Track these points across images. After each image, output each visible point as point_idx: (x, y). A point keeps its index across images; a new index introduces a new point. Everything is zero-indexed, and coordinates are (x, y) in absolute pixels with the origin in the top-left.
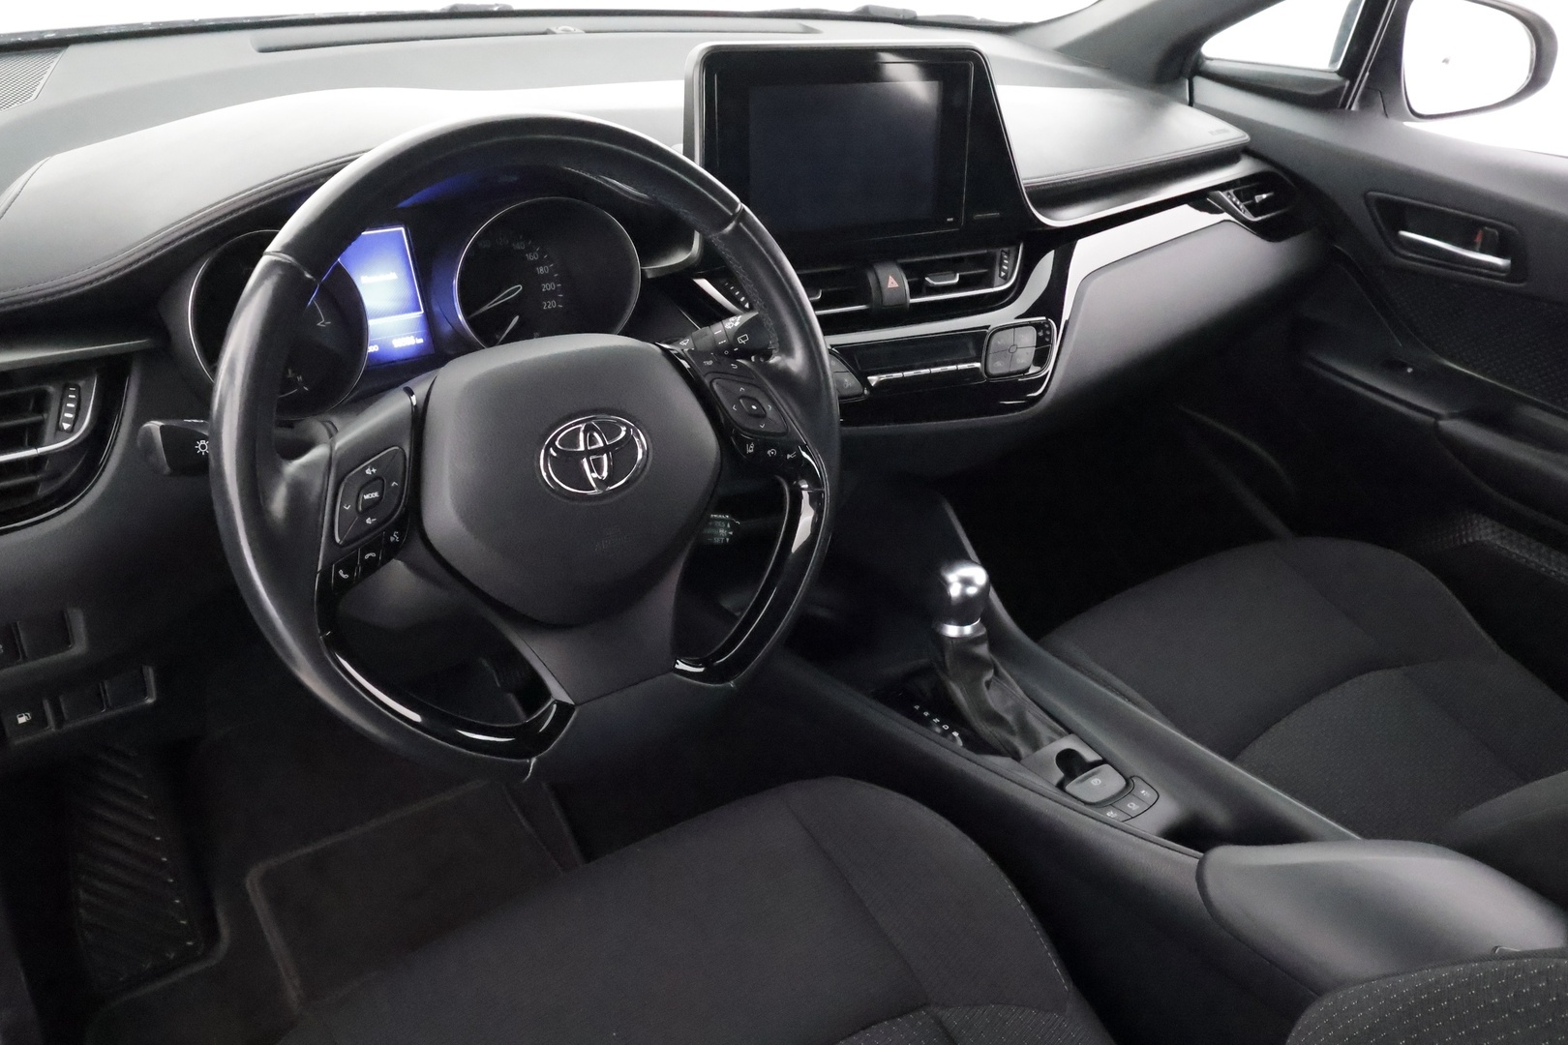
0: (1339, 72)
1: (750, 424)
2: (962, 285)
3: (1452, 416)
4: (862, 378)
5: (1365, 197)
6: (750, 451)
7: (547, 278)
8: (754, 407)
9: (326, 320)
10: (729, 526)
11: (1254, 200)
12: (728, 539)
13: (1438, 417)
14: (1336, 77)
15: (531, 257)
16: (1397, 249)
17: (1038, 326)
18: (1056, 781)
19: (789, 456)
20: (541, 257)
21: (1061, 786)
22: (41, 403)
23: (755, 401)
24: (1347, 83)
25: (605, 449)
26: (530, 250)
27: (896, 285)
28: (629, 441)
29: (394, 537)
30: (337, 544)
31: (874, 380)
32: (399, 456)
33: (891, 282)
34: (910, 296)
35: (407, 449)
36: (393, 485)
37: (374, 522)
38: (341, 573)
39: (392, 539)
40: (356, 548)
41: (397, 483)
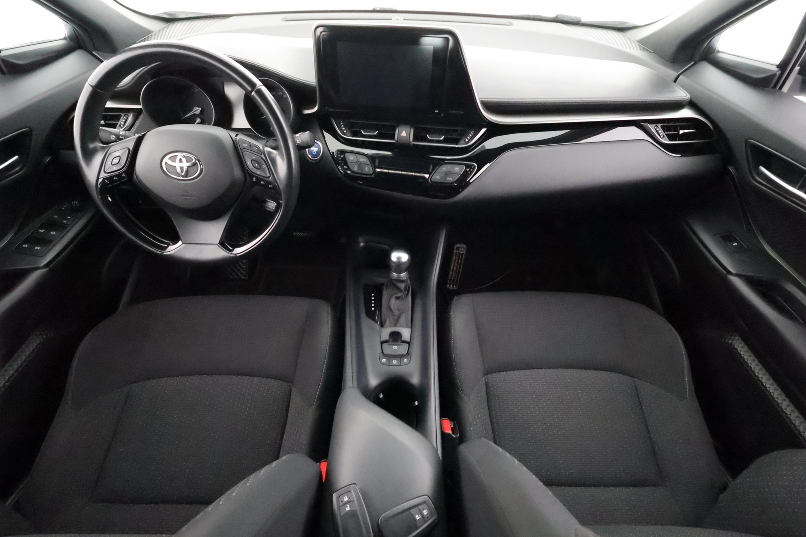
0: (778, 66)
1: (254, 171)
2: (445, 141)
3: (737, 275)
4: (374, 169)
5: (746, 142)
6: (254, 180)
8: (256, 165)
11: (679, 132)
12: (272, 210)
13: (729, 272)
14: (775, 69)
16: (755, 175)
17: (467, 166)
18: (383, 339)
19: (269, 186)
21: (382, 343)
22: (118, 118)
24: (779, 73)
27: (405, 135)
29: (124, 175)
30: (105, 172)
31: (378, 170)
32: (127, 151)
33: (404, 134)
34: (413, 141)
35: (131, 149)
36: (123, 159)
37: (116, 169)
38: (106, 181)
39: (122, 175)
40: (111, 175)
41: (125, 159)
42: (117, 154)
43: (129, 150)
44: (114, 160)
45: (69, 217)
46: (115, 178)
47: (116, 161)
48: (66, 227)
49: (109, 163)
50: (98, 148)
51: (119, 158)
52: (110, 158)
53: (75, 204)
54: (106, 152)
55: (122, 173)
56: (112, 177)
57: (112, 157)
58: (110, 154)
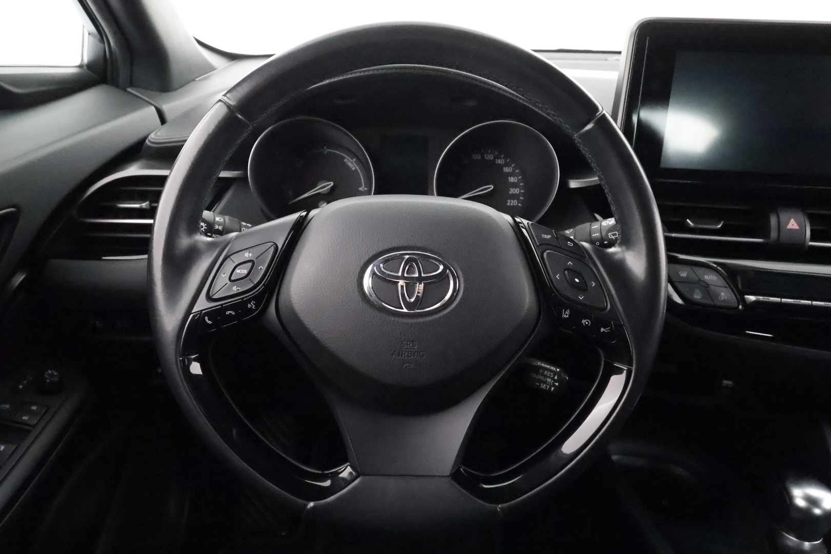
1: (569, 293)
4: (740, 294)
6: (566, 316)
7: (514, 185)
8: (577, 280)
9: (365, 187)
10: (556, 378)
12: (553, 388)
15: (506, 170)
19: (602, 330)
20: (514, 171)
23: (579, 275)
25: (420, 279)
26: (506, 165)
27: (796, 227)
28: (443, 277)
29: (251, 305)
30: (209, 298)
31: (752, 298)
32: (272, 249)
33: (793, 225)
34: (813, 239)
35: (280, 246)
36: (259, 268)
37: (238, 290)
38: (206, 318)
39: (249, 306)
40: (222, 305)
41: (263, 268)
42: (247, 255)
43: (277, 247)
44: (238, 271)
45: (34, 408)
46: (228, 313)
47: (242, 271)
48: (29, 432)
49: (223, 277)
50: (201, 246)
51: (250, 264)
52: (229, 266)
53: (52, 375)
54: (219, 252)
55: (249, 301)
56: (223, 309)
57: (234, 262)
58: (229, 256)
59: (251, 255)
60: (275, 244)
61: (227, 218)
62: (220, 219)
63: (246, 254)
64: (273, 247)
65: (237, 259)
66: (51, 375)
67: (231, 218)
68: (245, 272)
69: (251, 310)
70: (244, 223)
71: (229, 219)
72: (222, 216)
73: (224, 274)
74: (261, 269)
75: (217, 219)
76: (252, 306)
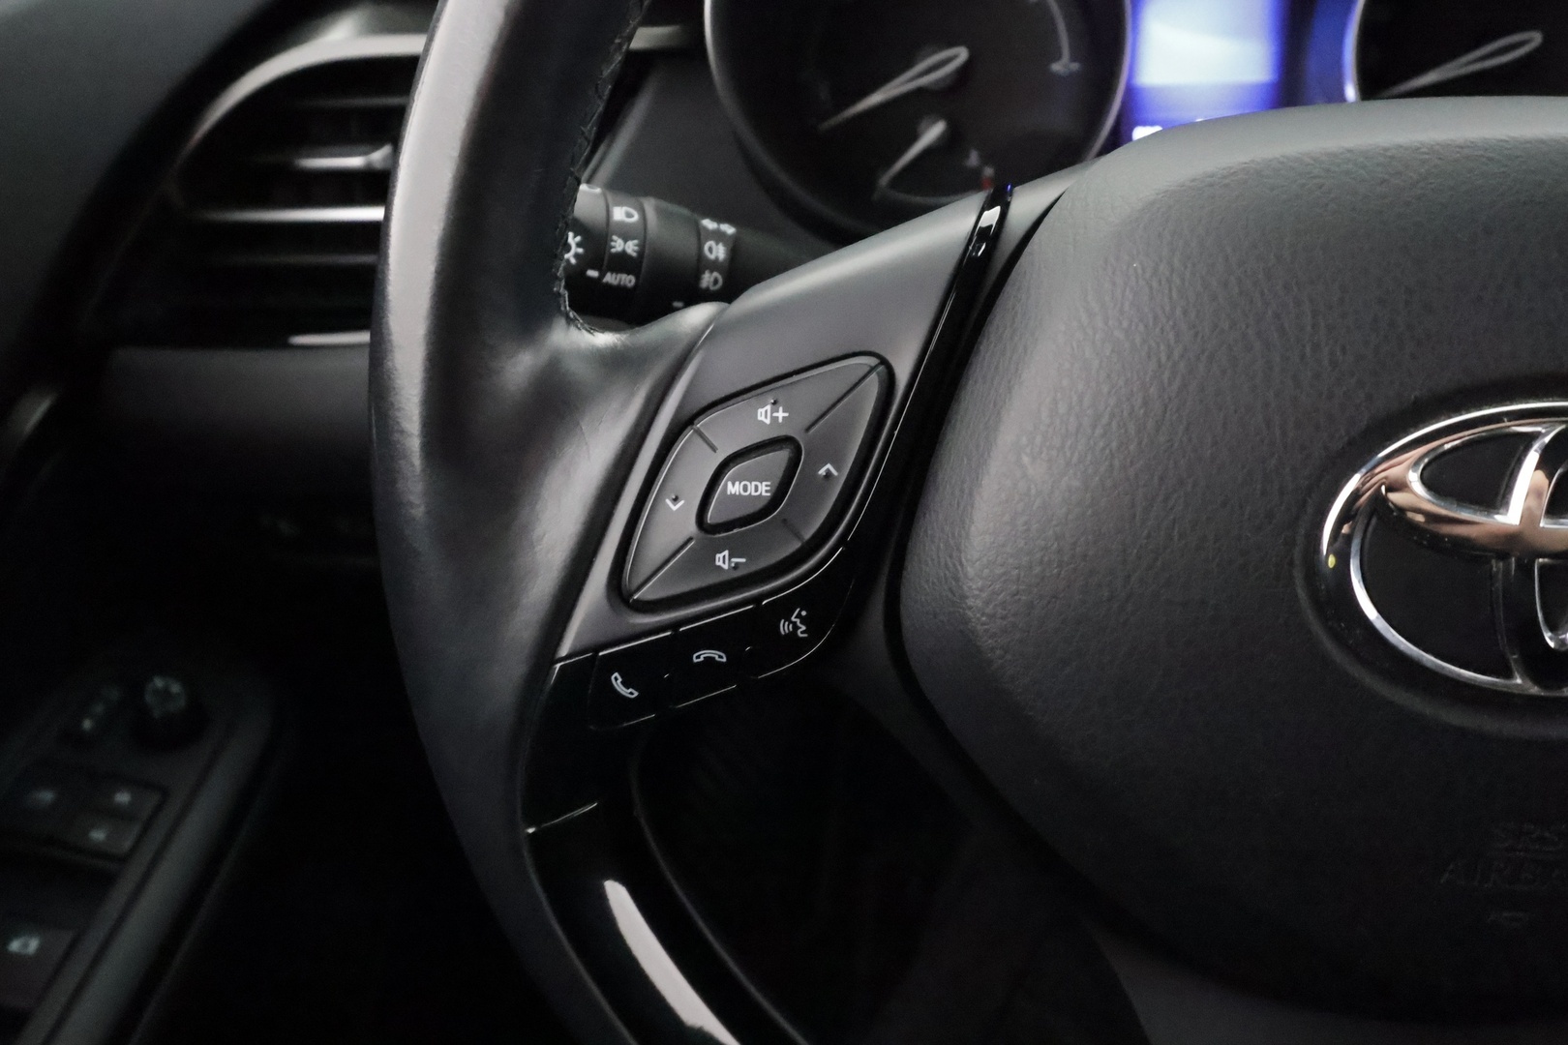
29: (793, 625)
30: (623, 599)
32: (872, 388)
35: (903, 375)
36: (822, 472)
37: (737, 566)
38: (617, 680)
39: (784, 628)
40: (674, 625)
41: (834, 471)
42: (767, 416)
43: (890, 378)
44: (732, 487)
45: (123, 798)
46: (700, 656)
47: (748, 488)
48: (112, 879)
49: (674, 513)
51: (782, 456)
52: (694, 466)
53: (165, 694)
54: (648, 400)
55: (783, 608)
56: (682, 642)
57: (714, 449)
58: (691, 421)
59: (781, 414)
60: (884, 361)
61: (650, 205)
62: (629, 215)
63: (761, 411)
64: (874, 376)
65: (726, 432)
66: (166, 690)
67: (664, 204)
68: (763, 489)
69: (792, 641)
70: (709, 224)
71: (659, 211)
72: (633, 200)
73: (676, 500)
74: (828, 474)
75: (619, 214)
76: (796, 627)
